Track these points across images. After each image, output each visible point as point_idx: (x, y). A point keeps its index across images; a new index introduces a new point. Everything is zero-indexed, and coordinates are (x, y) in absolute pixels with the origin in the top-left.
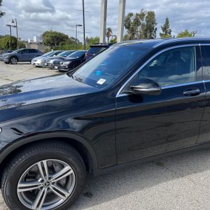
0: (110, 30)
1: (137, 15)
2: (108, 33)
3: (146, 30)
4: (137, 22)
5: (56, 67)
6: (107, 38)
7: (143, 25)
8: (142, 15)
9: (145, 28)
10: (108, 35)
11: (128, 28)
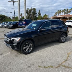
0: (22, 14)
1: (30, 9)
2: (21, 15)
3: (33, 14)
4: (30, 11)
5: (8, 27)
6: (21, 17)
7: (32, 13)
8: (32, 9)
9: (33, 13)
10: (21, 16)
11: (27, 13)
